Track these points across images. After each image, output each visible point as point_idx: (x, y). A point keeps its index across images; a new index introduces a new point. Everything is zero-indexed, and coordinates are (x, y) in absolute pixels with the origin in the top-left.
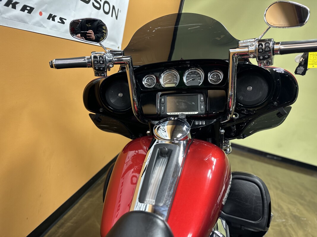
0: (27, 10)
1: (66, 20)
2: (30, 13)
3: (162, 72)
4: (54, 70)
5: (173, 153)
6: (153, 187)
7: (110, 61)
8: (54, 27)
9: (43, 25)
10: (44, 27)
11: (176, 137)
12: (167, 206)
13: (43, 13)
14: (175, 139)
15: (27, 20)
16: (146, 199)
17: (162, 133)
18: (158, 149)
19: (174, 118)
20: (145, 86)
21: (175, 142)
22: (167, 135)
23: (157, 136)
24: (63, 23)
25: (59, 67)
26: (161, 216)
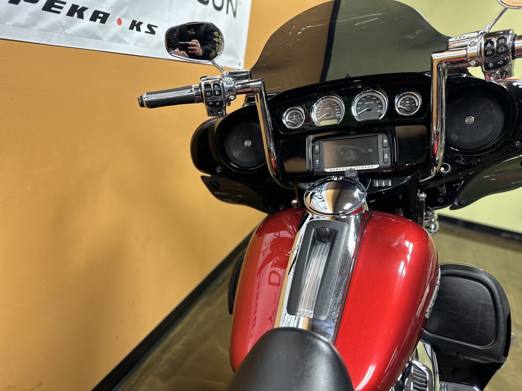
0: (100, 18)
1: (156, 27)
2: (104, 23)
3: (315, 100)
4: (146, 110)
5: (339, 235)
6: (308, 290)
7: (230, 90)
8: (141, 40)
9: (124, 39)
10: (125, 42)
11: (342, 209)
12: (334, 320)
13: (122, 20)
14: (340, 212)
15: (101, 34)
16: (299, 310)
17: (319, 203)
18: (313, 230)
19: (338, 177)
20: (288, 126)
21: (342, 217)
22: (328, 207)
23: (310, 208)
24: (153, 32)
25: (152, 105)
26: (325, 336)
